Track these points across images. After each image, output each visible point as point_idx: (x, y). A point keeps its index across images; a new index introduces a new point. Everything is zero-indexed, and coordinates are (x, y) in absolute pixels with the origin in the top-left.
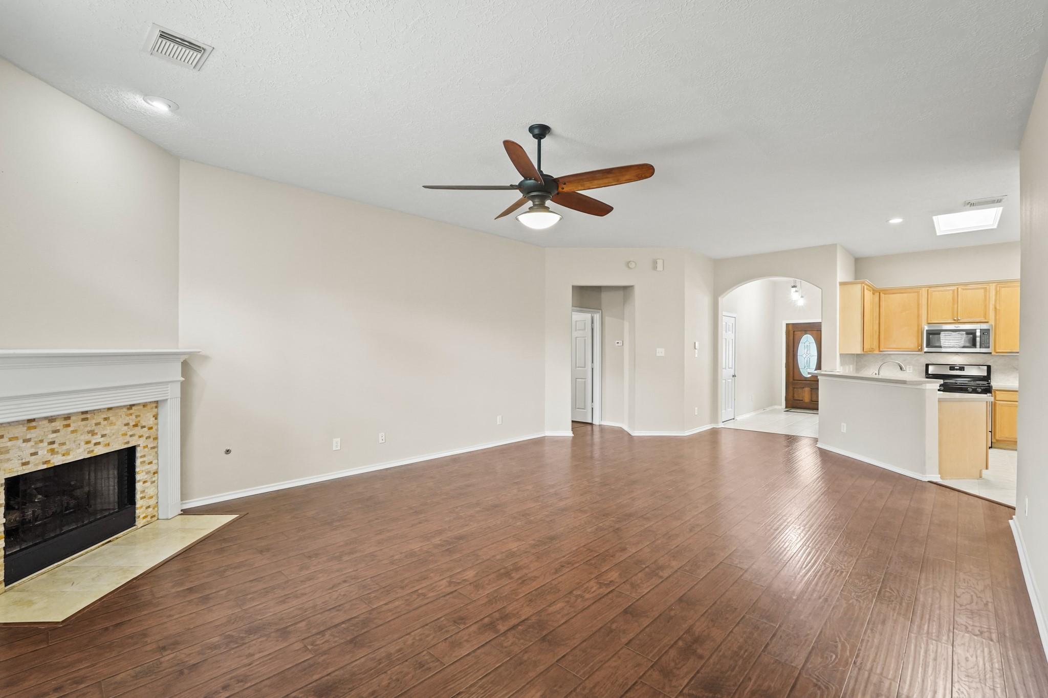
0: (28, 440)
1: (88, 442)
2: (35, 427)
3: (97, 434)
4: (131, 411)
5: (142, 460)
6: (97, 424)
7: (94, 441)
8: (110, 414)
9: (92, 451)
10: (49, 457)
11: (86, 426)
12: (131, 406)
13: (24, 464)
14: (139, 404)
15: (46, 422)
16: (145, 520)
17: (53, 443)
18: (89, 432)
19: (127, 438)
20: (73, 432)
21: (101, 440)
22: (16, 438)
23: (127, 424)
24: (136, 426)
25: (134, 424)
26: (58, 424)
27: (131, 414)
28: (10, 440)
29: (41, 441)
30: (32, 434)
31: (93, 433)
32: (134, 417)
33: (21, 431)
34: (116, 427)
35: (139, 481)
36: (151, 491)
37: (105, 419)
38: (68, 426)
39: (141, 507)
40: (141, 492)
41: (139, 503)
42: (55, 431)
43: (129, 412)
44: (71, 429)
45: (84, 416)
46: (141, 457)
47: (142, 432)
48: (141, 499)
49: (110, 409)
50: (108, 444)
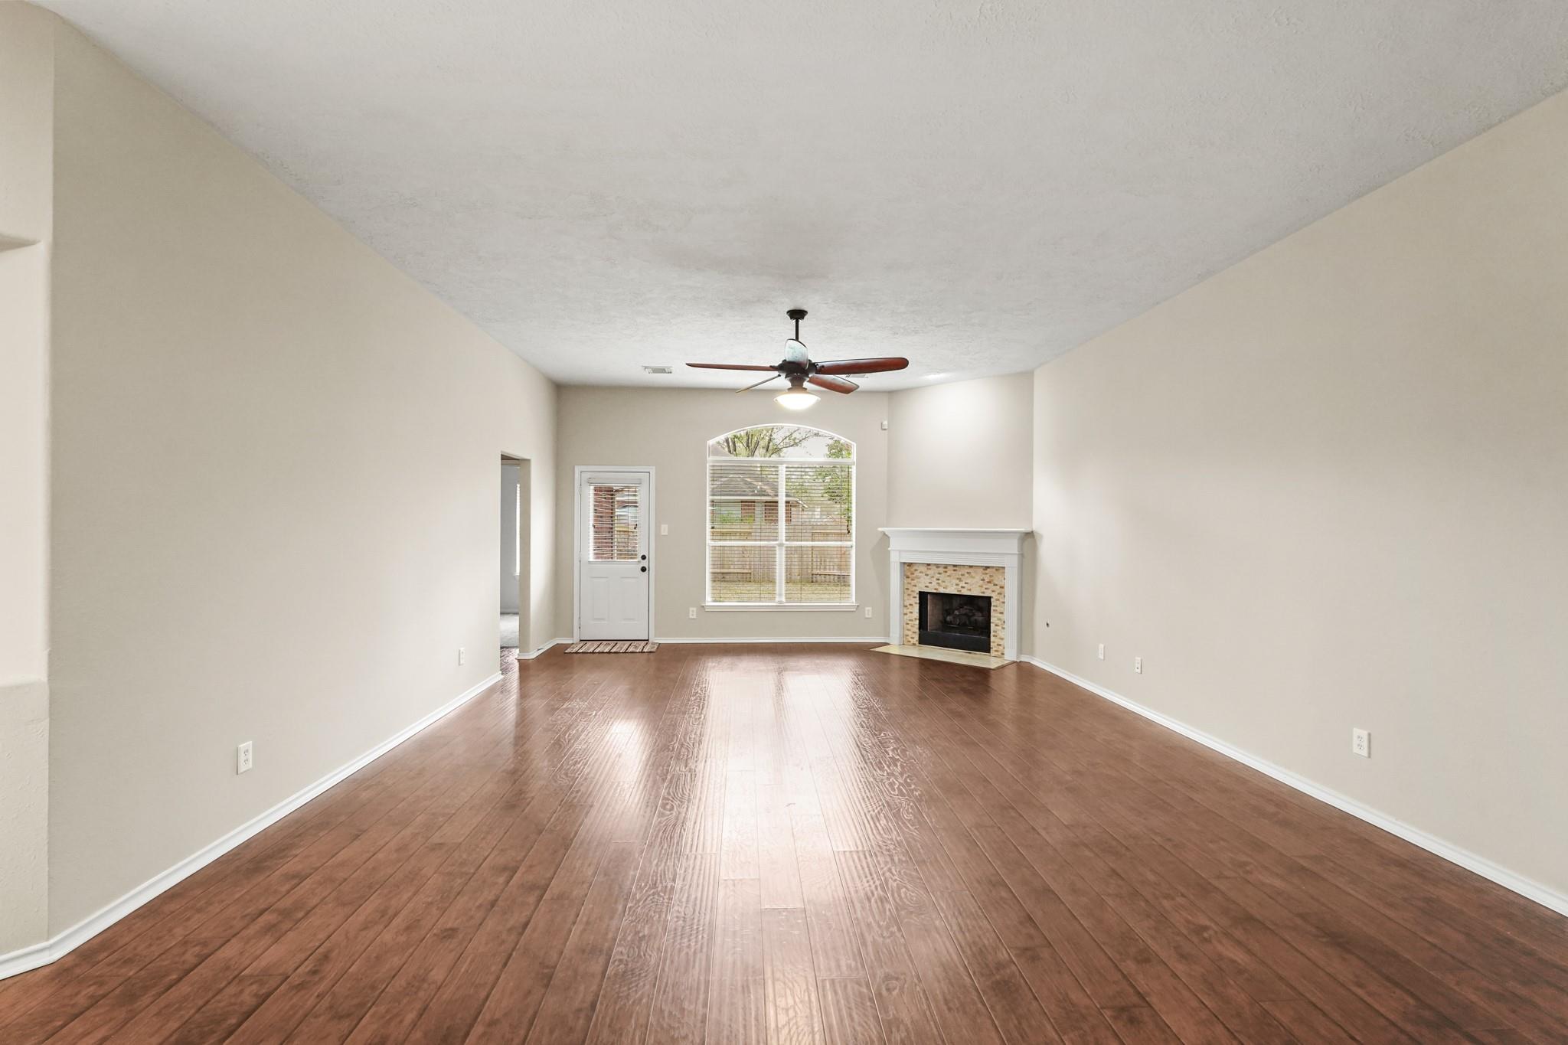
0: (927, 575)
1: (957, 585)
2: (930, 569)
4: (987, 572)
5: (994, 608)
6: (963, 575)
7: (961, 585)
8: (969, 570)
9: (961, 591)
10: (937, 587)
11: (955, 574)
12: (987, 567)
13: (927, 586)
14: (993, 567)
15: (934, 567)
16: (996, 653)
17: (938, 579)
18: (958, 579)
19: (983, 590)
20: (949, 576)
21: (964, 585)
22: (922, 573)
23: (983, 580)
24: (989, 582)
25: (988, 580)
26: (941, 570)
27: (987, 574)
28: (920, 572)
29: (933, 577)
30: (929, 572)
31: (960, 580)
32: (988, 576)
33: (923, 569)
34: (975, 580)
36: (1001, 634)
37: (968, 573)
38: (946, 572)
39: (994, 642)
40: (994, 631)
41: (992, 639)
42: (940, 574)
43: (984, 572)
44: (948, 574)
45: (955, 568)
46: (994, 606)
47: (994, 588)
48: (994, 636)
49: (971, 567)
50: (970, 590)
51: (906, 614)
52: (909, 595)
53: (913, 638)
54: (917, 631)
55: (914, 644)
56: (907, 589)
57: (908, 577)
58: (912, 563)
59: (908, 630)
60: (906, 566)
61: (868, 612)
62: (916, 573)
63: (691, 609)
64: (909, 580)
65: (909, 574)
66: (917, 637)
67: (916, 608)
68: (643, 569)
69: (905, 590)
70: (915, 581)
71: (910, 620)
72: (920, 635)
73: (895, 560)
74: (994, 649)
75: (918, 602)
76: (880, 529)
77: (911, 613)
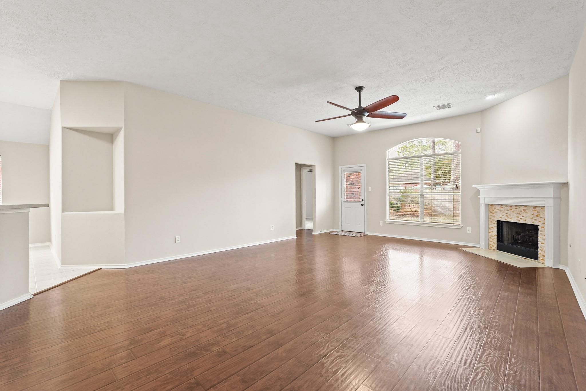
0: (501, 211)
1: (518, 217)
2: (503, 208)
3: (521, 215)
4: (535, 209)
5: (541, 232)
6: (521, 211)
7: (520, 217)
8: (525, 208)
9: (520, 221)
10: (506, 218)
11: (516, 211)
12: (536, 207)
13: (500, 218)
14: (540, 206)
15: (505, 207)
16: (542, 261)
17: (507, 214)
18: (518, 213)
19: (533, 221)
20: (513, 212)
22: (498, 210)
23: (533, 214)
24: (537, 216)
25: (537, 215)
26: (509, 208)
27: (535, 211)
28: (497, 209)
29: (504, 212)
30: (502, 209)
31: (519, 214)
32: (536, 212)
33: (499, 207)
34: (528, 214)
35: (540, 242)
36: (544, 249)
37: (524, 210)
38: (511, 209)
39: (541, 254)
40: (541, 247)
41: (539, 251)
42: (508, 210)
43: (534, 209)
44: (512, 211)
45: (516, 207)
46: (540, 231)
47: (541, 220)
48: (540, 250)
49: (526, 206)
50: (525, 220)
51: (490, 233)
52: (491, 222)
53: (493, 246)
54: (496, 242)
55: (494, 250)
56: (490, 219)
57: (491, 212)
58: (493, 204)
59: (491, 241)
60: (490, 206)
61: (469, 230)
62: (495, 210)
63: (380, 222)
64: (491, 214)
65: (491, 210)
66: (496, 246)
67: (495, 230)
68: (362, 205)
69: (488, 219)
70: (494, 215)
71: (492, 236)
72: (497, 245)
73: (482, 202)
74: (541, 258)
75: (496, 226)
76: (473, 186)
77: (492, 232)
